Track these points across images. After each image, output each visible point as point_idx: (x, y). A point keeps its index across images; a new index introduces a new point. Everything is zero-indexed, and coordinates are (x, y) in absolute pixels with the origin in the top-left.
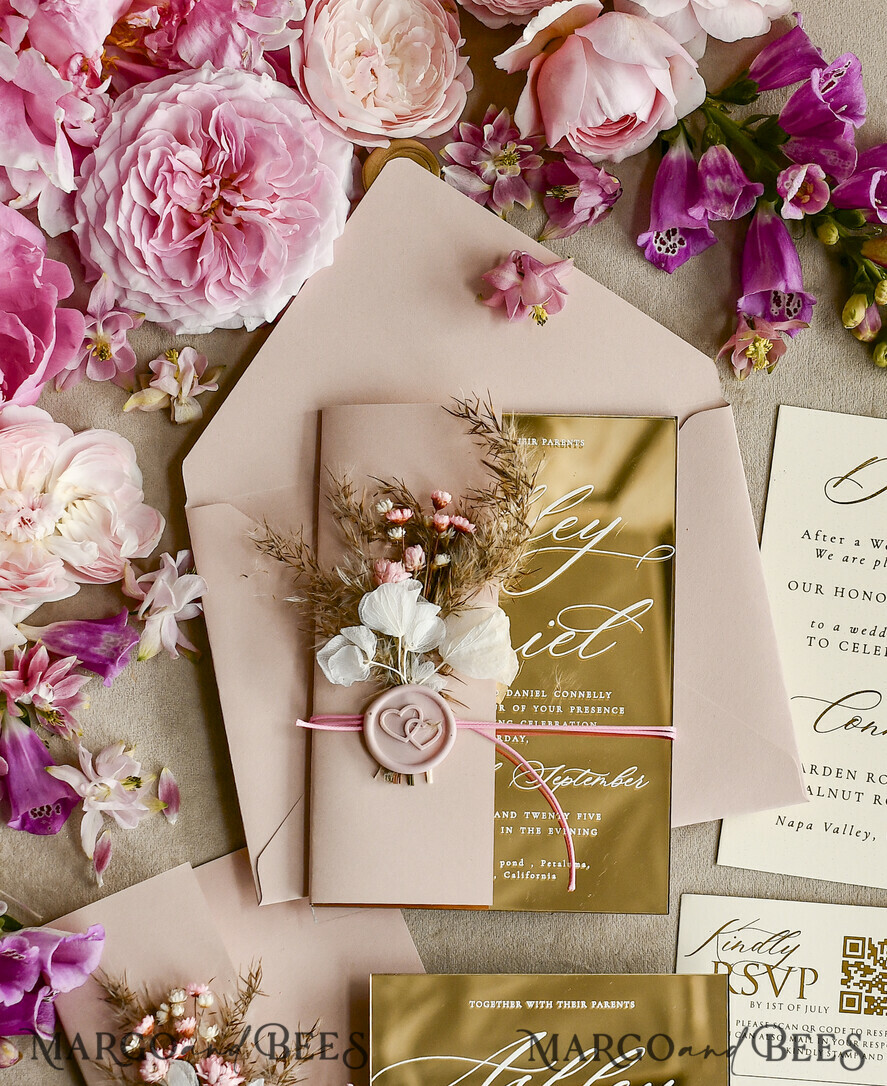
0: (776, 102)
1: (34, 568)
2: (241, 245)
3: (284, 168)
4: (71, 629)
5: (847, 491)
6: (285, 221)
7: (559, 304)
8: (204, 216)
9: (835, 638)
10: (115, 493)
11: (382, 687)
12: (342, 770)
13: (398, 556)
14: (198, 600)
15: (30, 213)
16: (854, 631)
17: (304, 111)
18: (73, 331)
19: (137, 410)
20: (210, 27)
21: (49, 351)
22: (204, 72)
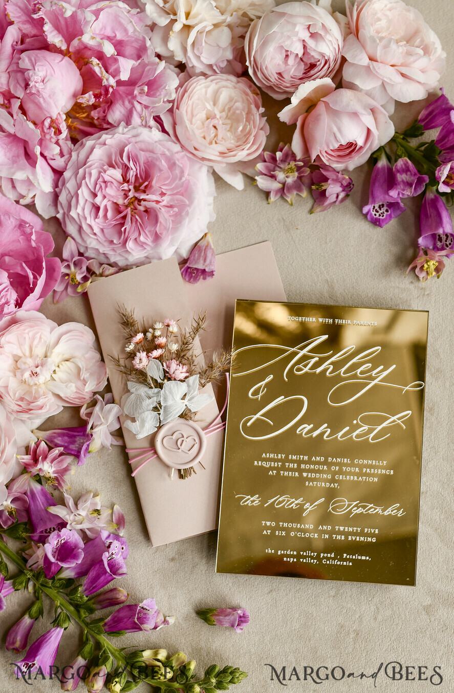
2: (146, 220)
3: (167, 179)
4: (60, 435)
6: (171, 207)
8: (127, 207)
10: (86, 356)
15: (31, 207)
17: (177, 148)
18: (56, 270)
20: (124, 104)
21: (42, 280)
22: (120, 129)
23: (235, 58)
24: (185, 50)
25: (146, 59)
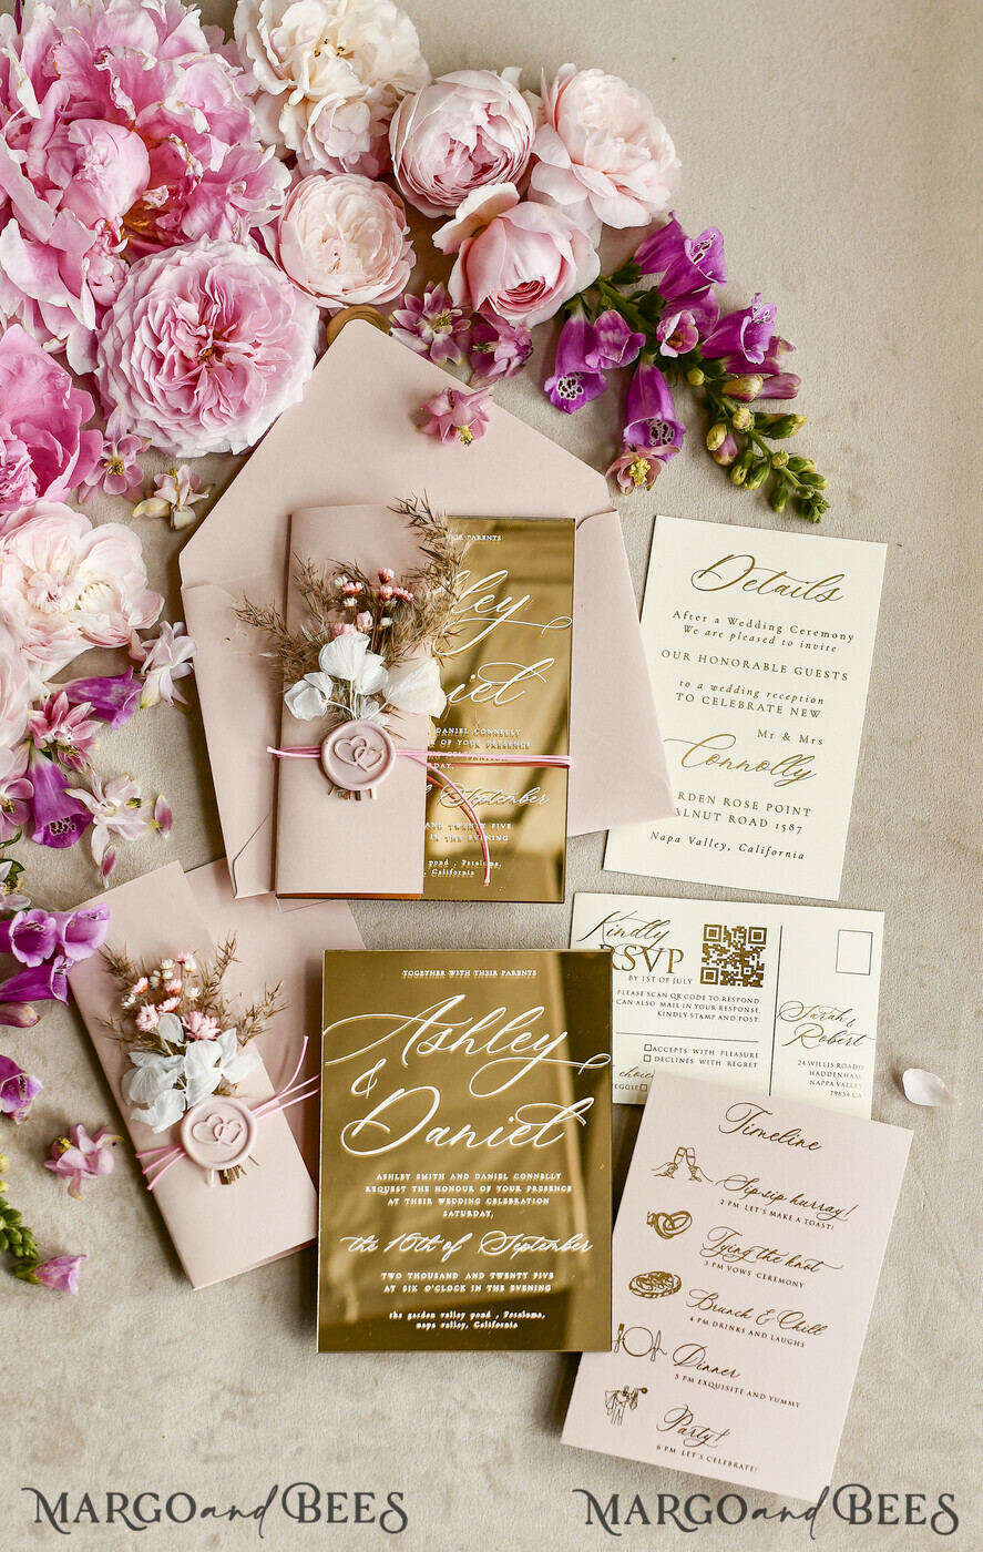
0: (653, 280)
1: (56, 629)
2: (229, 380)
3: (264, 321)
4: (88, 684)
5: (709, 581)
6: (266, 363)
7: (482, 430)
8: (199, 363)
9: (699, 694)
10: (125, 578)
11: (337, 722)
12: (304, 791)
13: (352, 618)
14: (190, 660)
15: (61, 356)
16: (714, 688)
17: (281, 276)
18: (93, 449)
19: (144, 517)
20: (209, 208)
21: (74, 459)
22: (202, 243)
23: (371, 152)
24: (302, 134)
25: (244, 144)
